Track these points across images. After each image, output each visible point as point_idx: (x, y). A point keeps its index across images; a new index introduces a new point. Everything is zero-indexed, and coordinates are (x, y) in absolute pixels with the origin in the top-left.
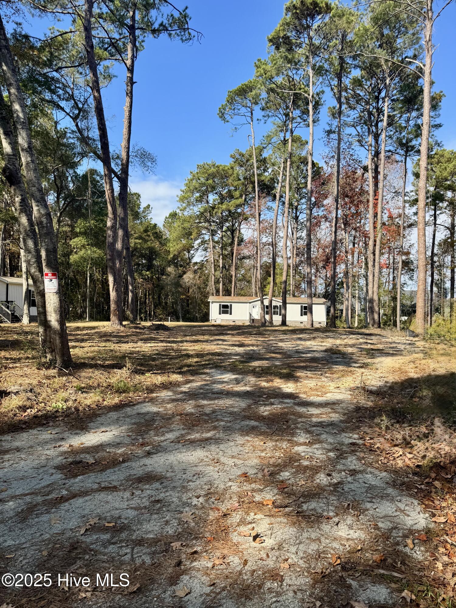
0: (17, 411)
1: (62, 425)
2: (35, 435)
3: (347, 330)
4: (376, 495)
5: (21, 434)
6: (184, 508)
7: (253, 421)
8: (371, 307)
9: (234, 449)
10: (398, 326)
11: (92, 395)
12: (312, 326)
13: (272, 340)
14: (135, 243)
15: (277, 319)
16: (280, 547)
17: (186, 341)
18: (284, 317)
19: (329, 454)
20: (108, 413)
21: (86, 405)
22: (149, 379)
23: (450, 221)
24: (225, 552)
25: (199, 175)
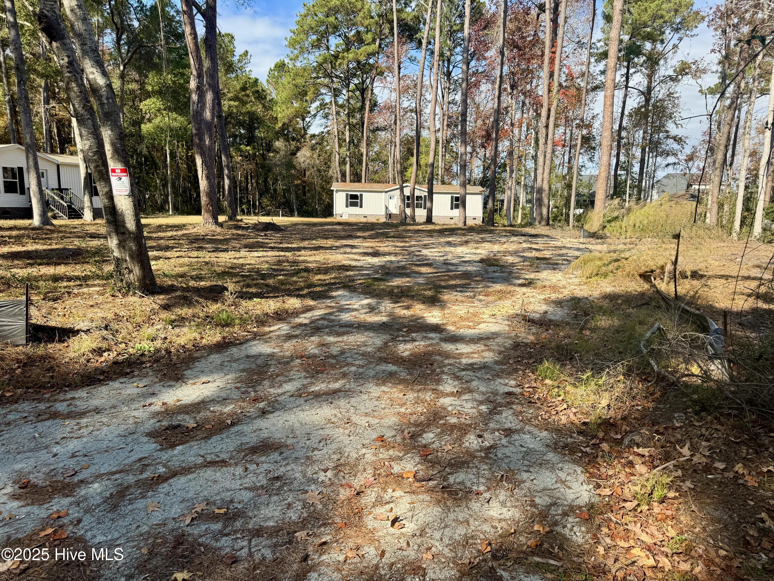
0: (91, 355)
1: (151, 373)
2: (117, 389)
3: (507, 228)
4: (534, 463)
5: (99, 388)
6: (309, 486)
7: (390, 365)
8: (539, 199)
9: (368, 403)
10: (571, 224)
11: (185, 330)
12: (465, 225)
13: (414, 246)
14: (230, 107)
15: (421, 214)
16: (423, 532)
17: (304, 248)
18: (430, 211)
19: (481, 407)
20: (208, 355)
21: (180, 345)
22: (259, 307)
23: (645, 82)
24: (359, 541)
25: (316, 8)
